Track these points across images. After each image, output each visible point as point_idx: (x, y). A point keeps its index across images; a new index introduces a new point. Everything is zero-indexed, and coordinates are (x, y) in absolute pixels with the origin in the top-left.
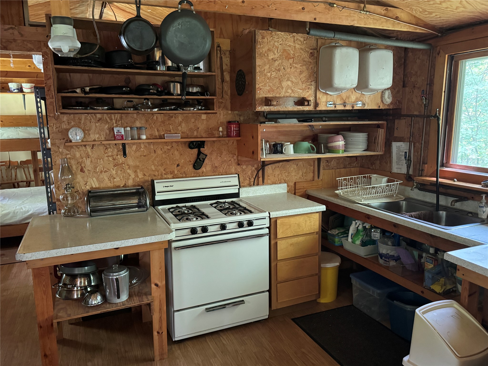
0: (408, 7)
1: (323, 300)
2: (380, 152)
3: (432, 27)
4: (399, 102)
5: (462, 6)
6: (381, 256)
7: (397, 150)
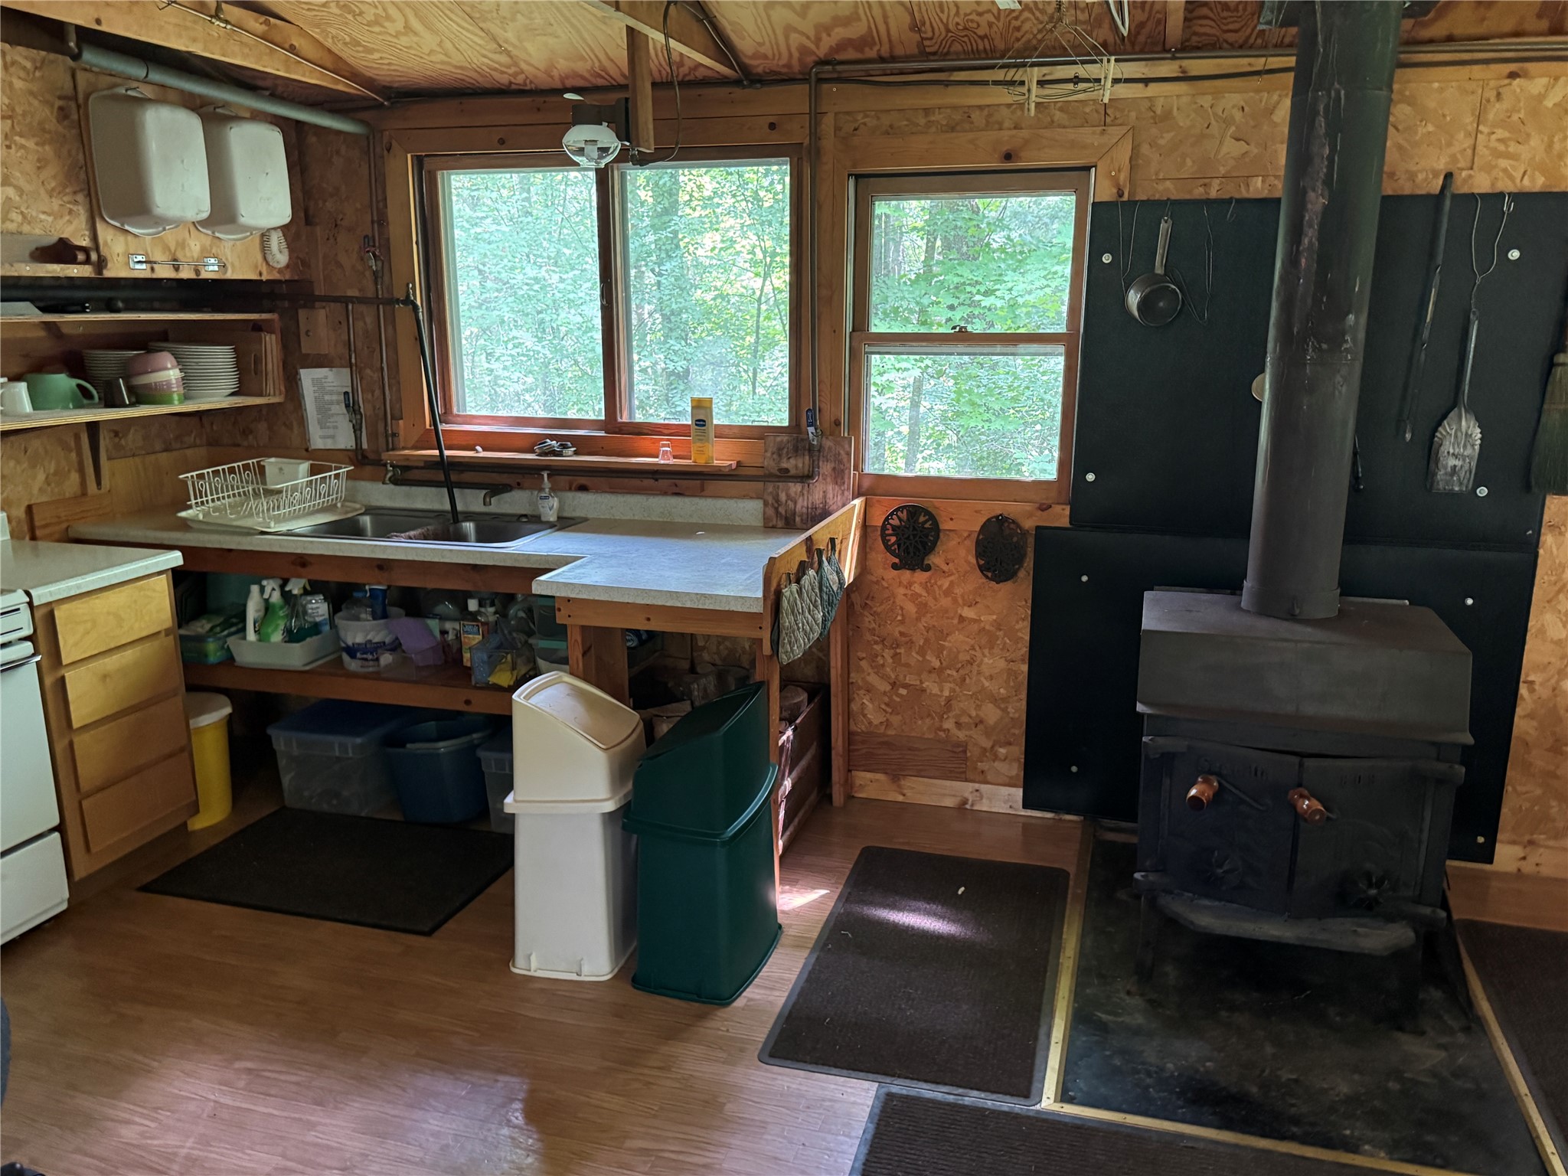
0: (318, 26)
1: (198, 823)
2: (275, 395)
3: (368, 83)
4: (305, 263)
5: (441, 50)
6: (352, 651)
7: (316, 388)
